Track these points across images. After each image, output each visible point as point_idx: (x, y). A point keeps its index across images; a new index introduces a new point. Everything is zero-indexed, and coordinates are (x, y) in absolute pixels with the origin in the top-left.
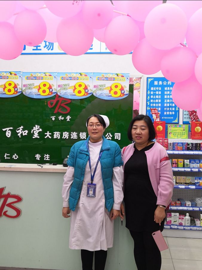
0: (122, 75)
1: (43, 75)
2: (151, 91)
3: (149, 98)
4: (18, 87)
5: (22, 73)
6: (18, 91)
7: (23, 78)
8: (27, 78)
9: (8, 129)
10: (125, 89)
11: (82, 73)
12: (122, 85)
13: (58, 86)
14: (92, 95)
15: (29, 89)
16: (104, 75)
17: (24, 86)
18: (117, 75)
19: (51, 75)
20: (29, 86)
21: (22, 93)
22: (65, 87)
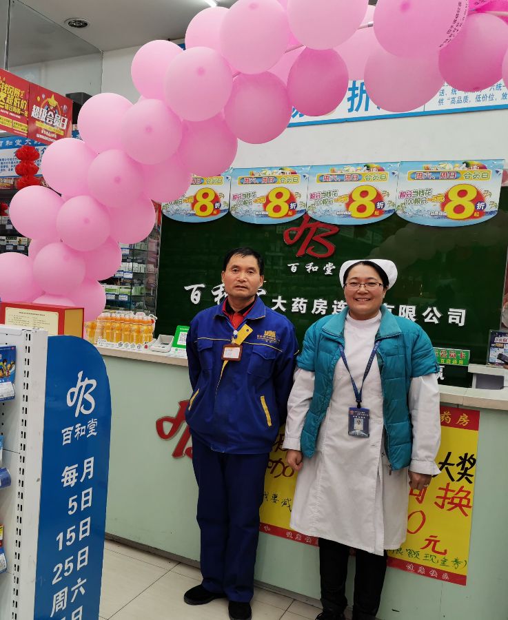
0: (481, 164)
1: (277, 173)
4: (222, 200)
5: (232, 170)
6: (222, 208)
7: (233, 181)
8: (242, 181)
9: (195, 287)
10: (488, 200)
11: (370, 165)
12: (479, 189)
13: (309, 197)
14: (395, 214)
15: (245, 203)
16: (430, 166)
17: (235, 197)
18: (468, 165)
19: (295, 173)
20: (246, 199)
21: (229, 214)
22: (326, 197)
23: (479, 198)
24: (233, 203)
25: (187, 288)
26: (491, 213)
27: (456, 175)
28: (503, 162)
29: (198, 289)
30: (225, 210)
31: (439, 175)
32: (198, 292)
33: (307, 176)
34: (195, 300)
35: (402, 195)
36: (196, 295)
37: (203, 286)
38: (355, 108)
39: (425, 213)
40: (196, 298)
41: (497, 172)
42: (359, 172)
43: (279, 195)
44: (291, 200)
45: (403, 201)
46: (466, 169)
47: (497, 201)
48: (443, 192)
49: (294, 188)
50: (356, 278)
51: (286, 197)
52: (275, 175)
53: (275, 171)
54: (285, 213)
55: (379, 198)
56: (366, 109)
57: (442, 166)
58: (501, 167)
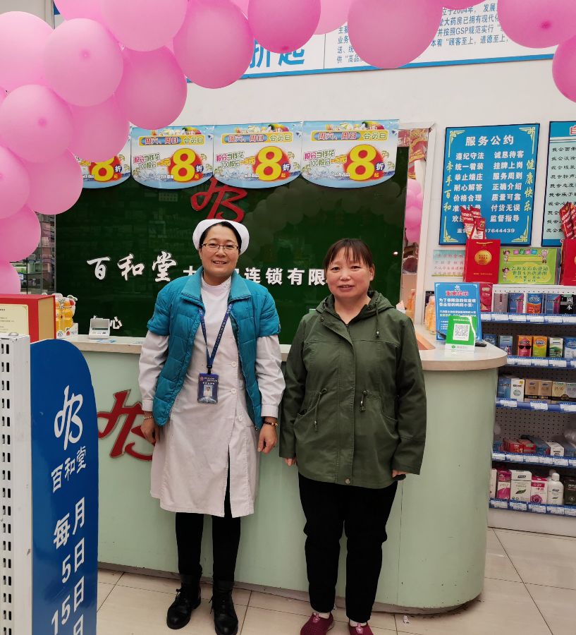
0: (378, 124)
1: (180, 133)
4: (123, 163)
6: (123, 172)
7: (134, 141)
8: (143, 141)
9: (99, 260)
10: (386, 160)
11: (274, 125)
12: (378, 150)
13: (215, 158)
14: (301, 177)
15: (149, 166)
16: (332, 126)
17: (136, 160)
18: (367, 126)
19: (200, 133)
20: (149, 161)
21: (131, 178)
22: (232, 159)
23: (378, 159)
24: (135, 166)
25: (90, 262)
26: (390, 173)
27: (357, 136)
28: (398, 122)
29: (103, 262)
30: (126, 174)
31: (340, 136)
32: (103, 267)
33: (212, 136)
34: (100, 275)
35: (307, 156)
36: (101, 269)
37: (107, 259)
38: (256, 63)
39: (329, 174)
40: (100, 273)
41: (393, 132)
42: (264, 132)
43: (184, 157)
44: (197, 162)
45: (307, 162)
46: (365, 129)
47: (394, 162)
48: (345, 152)
49: (200, 149)
50: (215, 239)
51: (191, 159)
52: (178, 135)
53: (178, 131)
54: (192, 177)
55: (284, 160)
56: (268, 65)
57: (343, 126)
58: (397, 127)
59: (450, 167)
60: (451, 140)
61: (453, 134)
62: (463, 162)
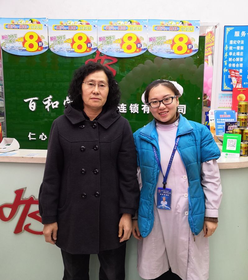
0: (189, 23)
1: (77, 24)
2: (229, 45)
3: (226, 55)
4: (43, 41)
5: (47, 21)
6: (44, 46)
8: (55, 28)
9: (31, 99)
10: (193, 43)
11: (132, 21)
12: (189, 37)
13: (98, 39)
14: (147, 51)
15: (59, 43)
16: (164, 23)
17: (52, 39)
18: (183, 23)
19: (89, 24)
20: (59, 40)
21: (49, 49)
22: (108, 40)
23: (189, 43)
25: (26, 101)
26: (195, 50)
27: (177, 29)
28: (199, 22)
29: (34, 101)
30: (46, 48)
31: (168, 28)
32: (34, 103)
35: (151, 39)
36: (33, 105)
39: (163, 50)
40: (32, 107)
41: (197, 27)
42: (126, 25)
43: (80, 38)
44: (88, 41)
45: (151, 43)
46: (182, 25)
48: (171, 38)
49: (89, 34)
51: (84, 39)
54: (85, 50)
55: (138, 41)
57: (170, 23)
58: (199, 25)
59: (226, 48)
60: (227, 33)
61: (228, 30)
62: (233, 45)
